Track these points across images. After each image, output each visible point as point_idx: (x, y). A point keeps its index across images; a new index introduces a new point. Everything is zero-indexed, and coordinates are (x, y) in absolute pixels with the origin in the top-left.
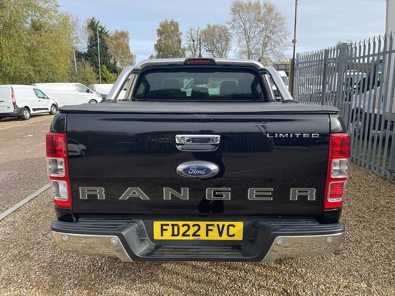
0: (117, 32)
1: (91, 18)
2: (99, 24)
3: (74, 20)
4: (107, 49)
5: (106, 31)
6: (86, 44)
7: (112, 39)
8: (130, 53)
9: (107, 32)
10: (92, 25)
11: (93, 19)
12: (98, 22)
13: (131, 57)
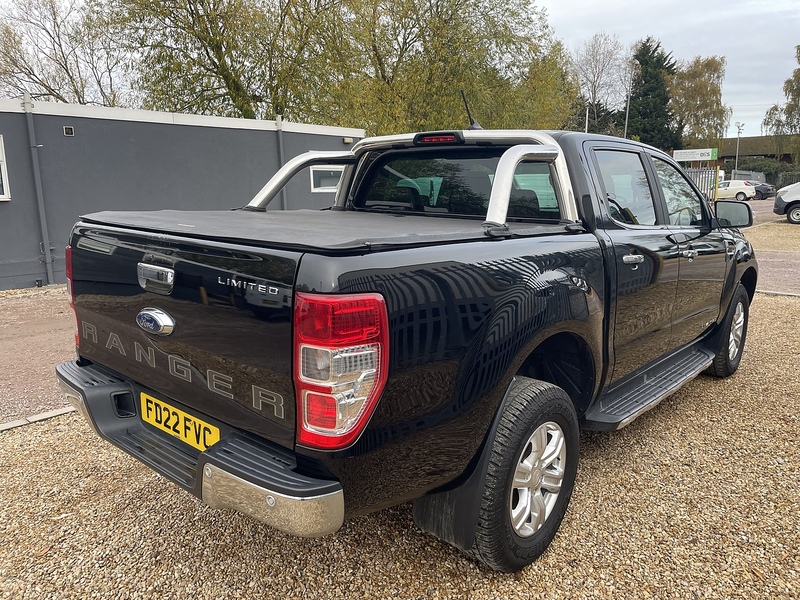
0: (698, 61)
1: (645, 40)
2: (659, 50)
3: (610, 48)
4: (666, 99)
5: (672, 61)
6: (624, 94)
7: (682, 76)
8: (718, 104)
9: (673, 65)
10: (644, 55)
11: (648, 41)
12: (658, 46)
13: (721, 113)
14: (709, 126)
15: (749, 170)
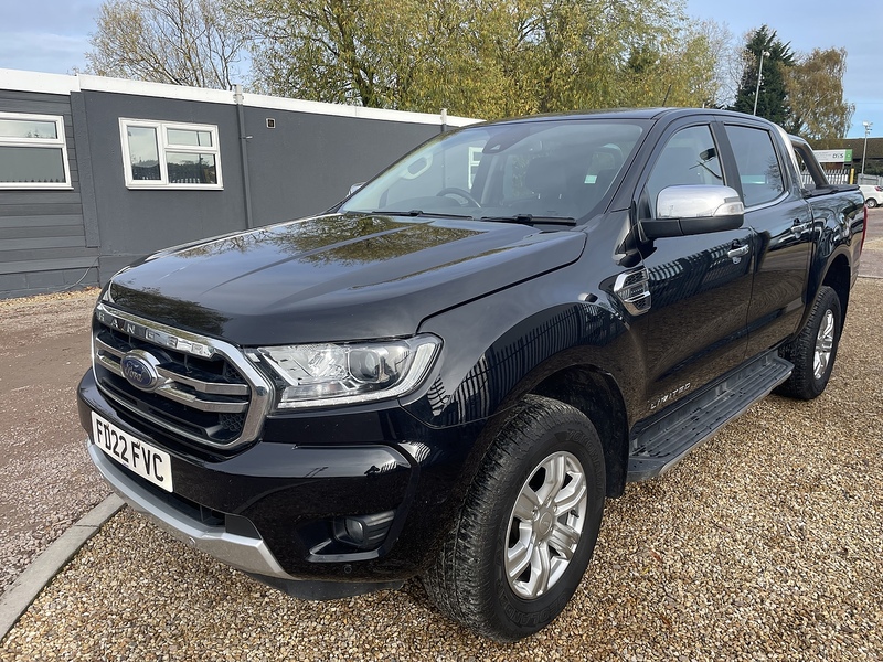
0: (817, 53)
1: (759, 28)
2: (775, 40)
3: (720, 36)
4: (783, 94)
5: (790, 53)
6: (735, 88)
7: (800, 70)
8: (840, 101)
9: (791, 56)
10: (758, 43)
11: (763, 29)
12: (774, 36)
13: (843, 111)
14: (829, 125)
15: (876, 174)
